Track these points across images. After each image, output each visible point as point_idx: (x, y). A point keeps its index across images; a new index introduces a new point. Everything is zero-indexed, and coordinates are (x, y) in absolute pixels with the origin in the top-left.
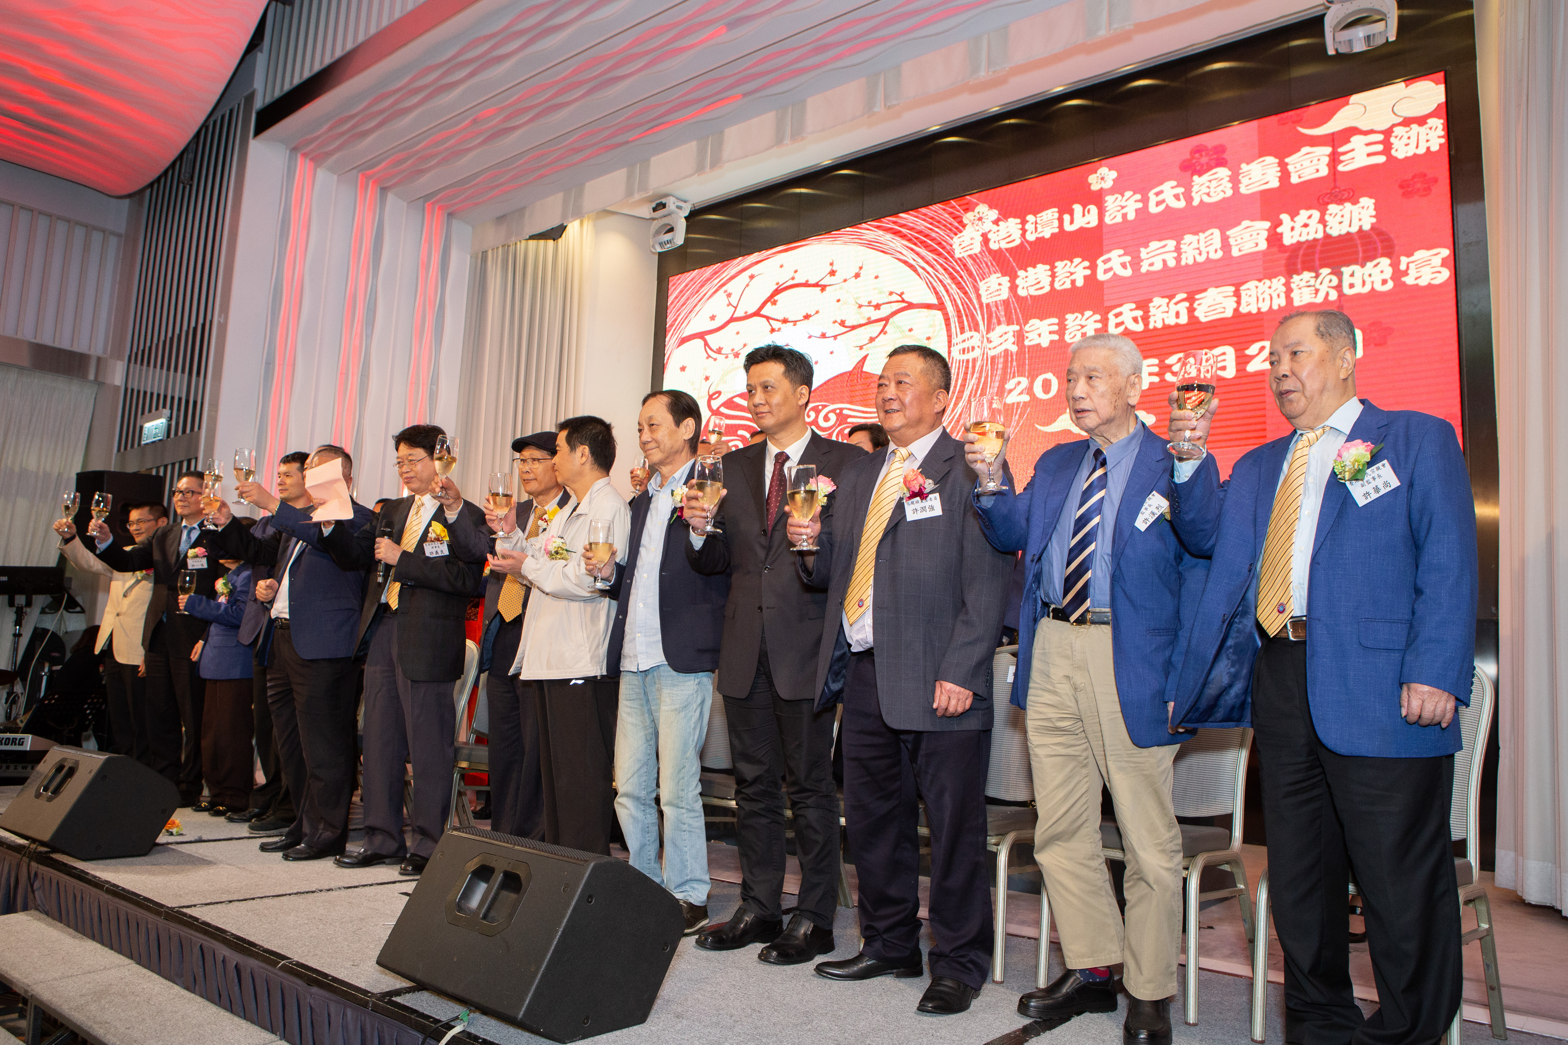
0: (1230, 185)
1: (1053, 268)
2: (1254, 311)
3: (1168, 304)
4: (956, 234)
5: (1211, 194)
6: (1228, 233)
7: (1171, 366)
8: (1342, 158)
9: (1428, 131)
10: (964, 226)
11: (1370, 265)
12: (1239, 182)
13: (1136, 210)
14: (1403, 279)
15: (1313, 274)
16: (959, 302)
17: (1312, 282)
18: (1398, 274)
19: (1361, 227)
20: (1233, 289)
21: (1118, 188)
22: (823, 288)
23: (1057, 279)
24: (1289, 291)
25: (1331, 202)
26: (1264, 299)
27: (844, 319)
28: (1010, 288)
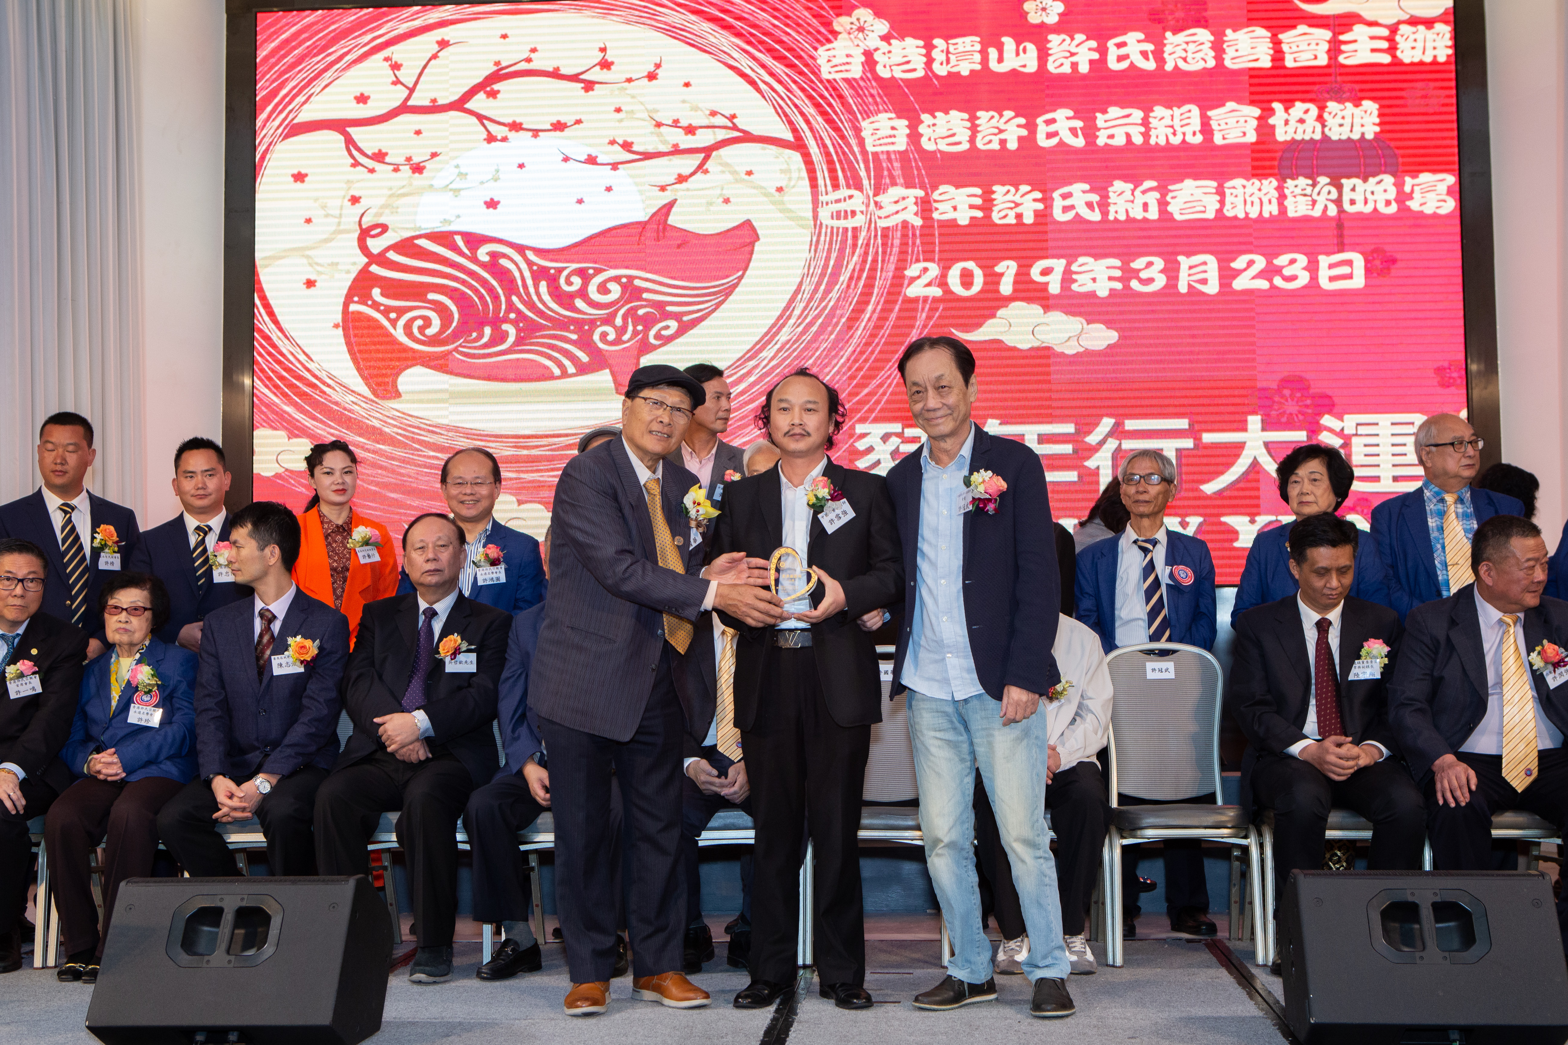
0: (1213, 54)
1: (973, 119)
2: (1242, 215)
3: (1133, 191)
4: (823, 45)
5: (1188, 60)
6: (1209, 113)
7: (1140, 270)
8: (1343, 47)
9: (1435, 36)
10: (835, 34)
11: (1372, 180)
12: (1224, 51)
13: (1091, 62)
14: (1408, 203)
15: (1310, 182)
16: (828, 142)
17: (1309, 190)
18: (1402, 197)
19: (1363, 134)
20: (1214, 184)
21: (1065, 26)
22: (589, 86)
23: (979, 136)
24: (1282, 197)
25: (1331, 99)
26: (1252, 203)
27: (629, 140)
28: (908, 136)
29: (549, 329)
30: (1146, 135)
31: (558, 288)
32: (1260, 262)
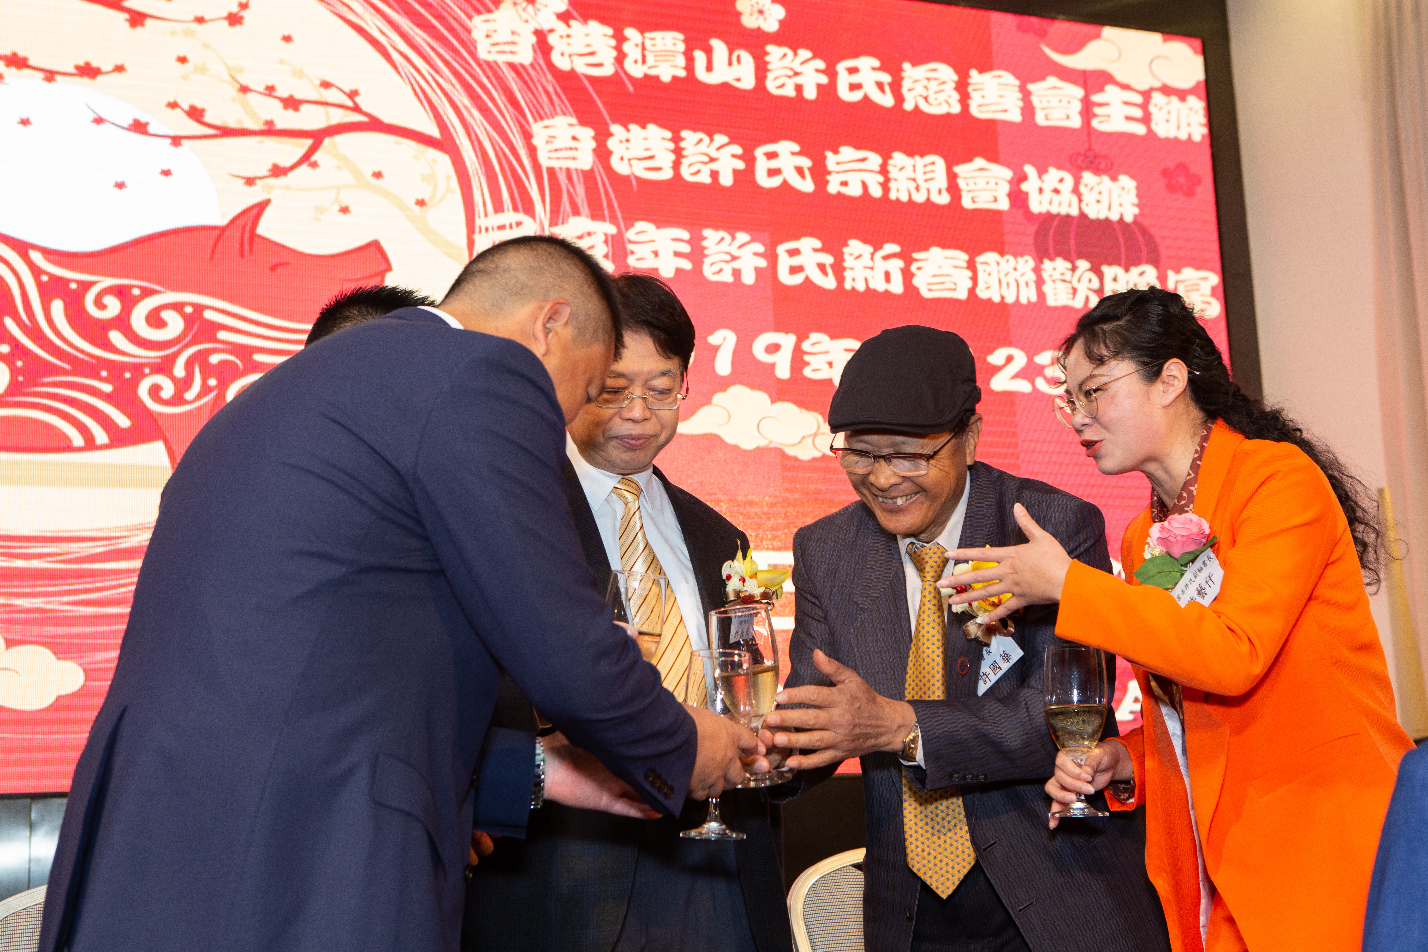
0: (956, 96)
1: (676, 139)
2: (997, 299)
3: (872, 254)
4: (480, 13)
5: (930, 99)
6: (957, 169)
8: (1097, 110)
9: (1188, 111)
11: (1135, 271)
12: (969, 95)
13: (819, 86)
15: (1069, 265)
16: (487, 145)
17: (1068, 275)
19: (1122, 215)
20: (965, 257)
21: (787, 36)
22: (137, 18)
23: (685, 162)
24: (1040, 282)
25: (1086, 169)
26: (1008, 284)
27: (199, 105)
28: (595, 151)
29: (66, 373)
30: (885, 186)
31: (83, 310)
32: (1020, 359)
